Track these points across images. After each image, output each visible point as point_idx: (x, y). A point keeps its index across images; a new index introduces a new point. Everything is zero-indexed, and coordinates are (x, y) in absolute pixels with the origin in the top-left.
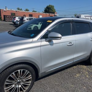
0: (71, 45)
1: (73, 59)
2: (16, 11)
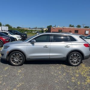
0: (47, 47)
2: (63, 28)
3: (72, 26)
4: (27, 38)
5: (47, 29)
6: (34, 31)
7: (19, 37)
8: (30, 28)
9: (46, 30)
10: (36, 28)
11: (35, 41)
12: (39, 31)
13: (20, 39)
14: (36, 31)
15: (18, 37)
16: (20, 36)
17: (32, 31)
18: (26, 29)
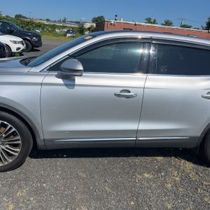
1: (137, 131)
2: (135, 25)
3: (152, 21)
4: (41, 45)
5: (95, 25)
6: (59, 27)
7: (19, 42)
8: (48, 20)
9: (92, 26)
10: (64, 21)
11: (80, 67)
12: (72, 28)
13: (22, 47)
14: (64, 27)
15: (15, 42)
16: (21, 40)
17: (54, 27)
18: (38, 21)
